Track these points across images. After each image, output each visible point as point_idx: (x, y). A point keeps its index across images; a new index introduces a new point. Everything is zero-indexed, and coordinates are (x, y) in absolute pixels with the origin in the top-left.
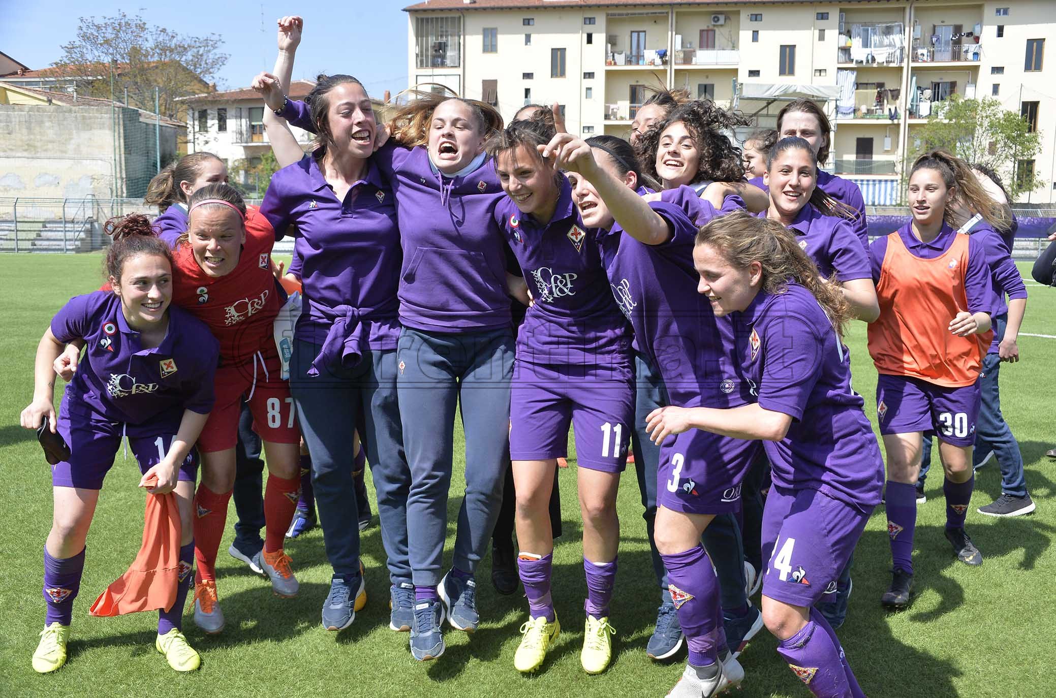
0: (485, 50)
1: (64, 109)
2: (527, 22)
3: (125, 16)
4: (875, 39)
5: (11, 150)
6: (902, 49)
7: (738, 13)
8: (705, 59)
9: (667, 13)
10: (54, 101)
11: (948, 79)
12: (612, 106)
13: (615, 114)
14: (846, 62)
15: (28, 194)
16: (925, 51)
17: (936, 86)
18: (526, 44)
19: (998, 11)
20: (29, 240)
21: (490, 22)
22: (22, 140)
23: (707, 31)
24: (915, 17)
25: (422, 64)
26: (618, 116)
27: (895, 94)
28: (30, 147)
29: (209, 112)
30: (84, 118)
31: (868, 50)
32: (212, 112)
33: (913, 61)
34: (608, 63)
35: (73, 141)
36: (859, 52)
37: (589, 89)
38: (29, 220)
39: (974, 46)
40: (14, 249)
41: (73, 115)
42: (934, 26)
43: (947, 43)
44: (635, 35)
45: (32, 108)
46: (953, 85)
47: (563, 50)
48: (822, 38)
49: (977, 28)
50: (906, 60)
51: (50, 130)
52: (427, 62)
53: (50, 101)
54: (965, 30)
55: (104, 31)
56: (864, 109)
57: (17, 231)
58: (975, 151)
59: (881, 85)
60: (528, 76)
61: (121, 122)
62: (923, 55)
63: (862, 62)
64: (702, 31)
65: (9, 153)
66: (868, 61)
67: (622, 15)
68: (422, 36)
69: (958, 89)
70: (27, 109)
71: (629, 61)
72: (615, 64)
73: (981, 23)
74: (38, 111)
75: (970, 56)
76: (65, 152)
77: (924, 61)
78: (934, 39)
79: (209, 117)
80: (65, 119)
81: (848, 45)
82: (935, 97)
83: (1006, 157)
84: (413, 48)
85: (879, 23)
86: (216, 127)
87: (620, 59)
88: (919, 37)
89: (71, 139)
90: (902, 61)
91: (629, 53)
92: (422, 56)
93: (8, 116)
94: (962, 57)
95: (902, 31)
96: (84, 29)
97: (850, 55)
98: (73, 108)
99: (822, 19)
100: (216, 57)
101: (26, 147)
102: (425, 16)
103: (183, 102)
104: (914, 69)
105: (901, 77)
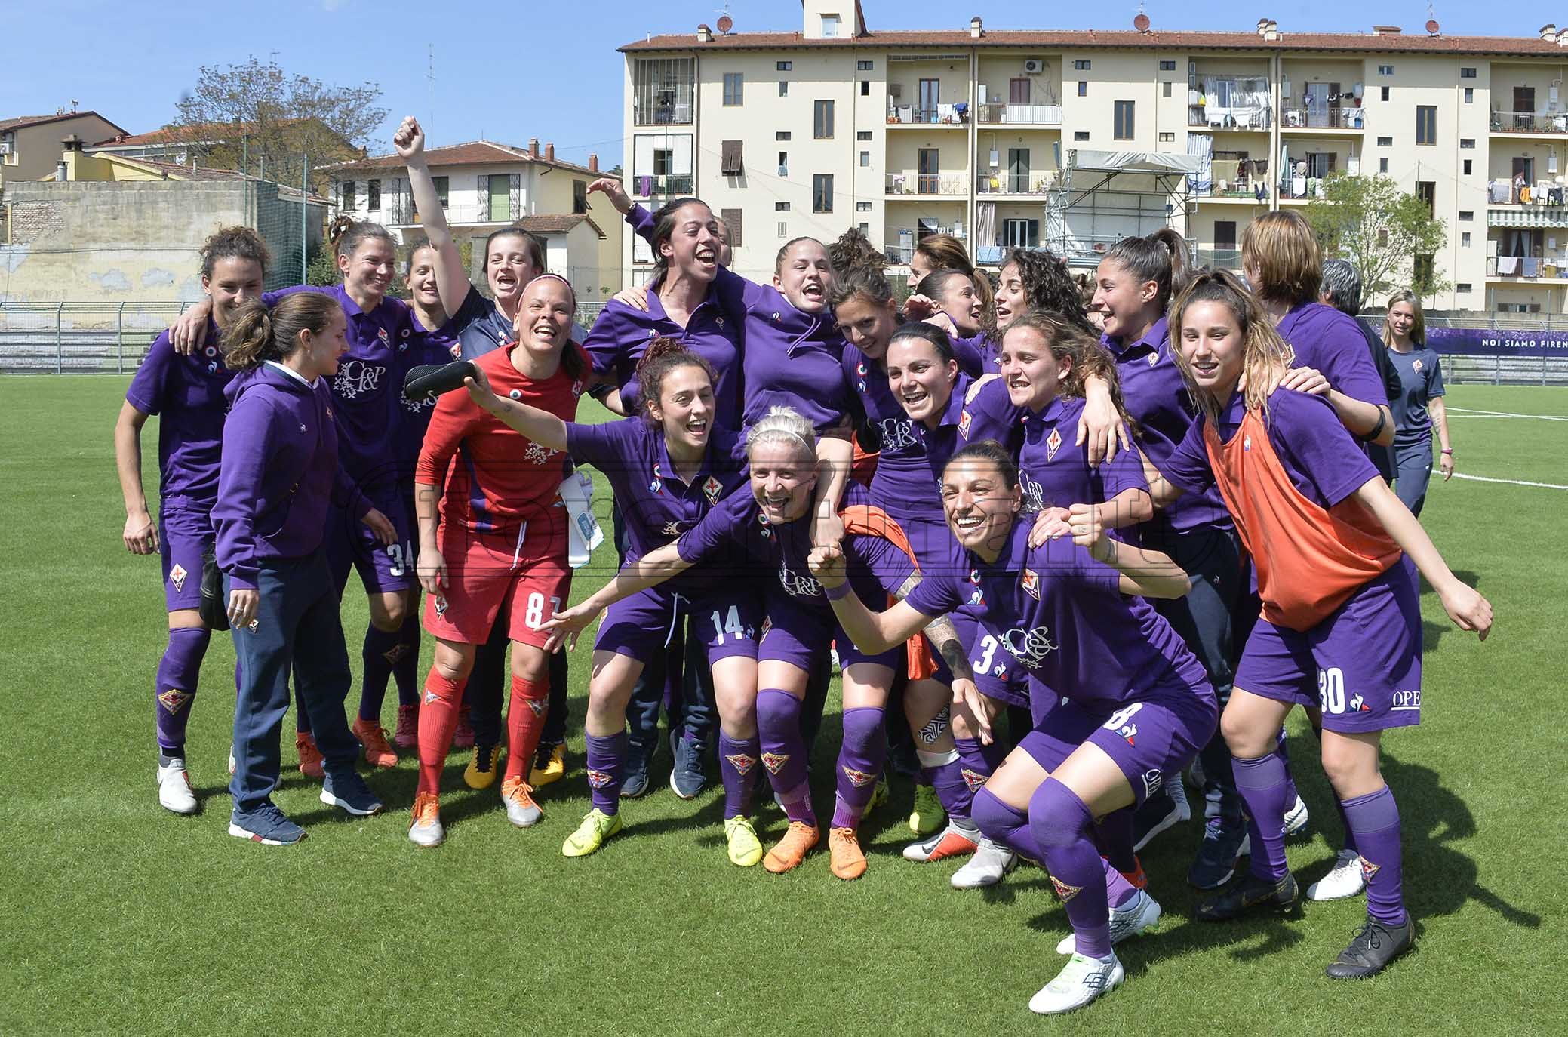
0: (727, 101)
1: (184, 185)
2: (782, 66)
3: (256, 63)
4: (1234, 96)
5: (115, 239)
6: (1269, 110)
7: (1060, 58)
8: (1017, 116)
9: (968, 57)
10: (169, 175)
11: (1327, 150)
12: (896, 176)
13: (899, 187)
14: (1199, 125)
15: (133, 297)
16: (1296, 114)
17: (1312, 158)
18: (781, 95)
19: (1381, 69)
20: (134, 357)
21: (734, 65)
22: (129, 226)
23: (1020, 80)
24: (1283, 70)
25: (641, 119)
26: (904, 190)
27: (1262, 166)
28: (139, 235)
29: (357, 184)
30: (208, 195)
31: (1225, 111)
32: (362, 184)
33: (1282, 126)
34: (889, 121)
35: (192, 227)
36: (1215, 113)
37: (865, 154)
38: (133, 331)
39: (1356, 110)
40: (117, 370)
41: (195, 192)
42: (1307, 84)
43: (1322, 105)
44: (925, 84)
45: (143, 186)
46: (1332, 157)
47: (830, 103)
48: (1167, 93)
49: (1358, 89)
50: (1273, 124)
51: (165, 214)
52: (649, 118)
53: (165, 175)
54: (1344, 91)
55: (230, 83)
56: (1223, 184)
57: (122, 345)
58: (1368, 242)
59: (1243, 155)
60: (784, 136)
61: (255, 202)
62: (1294, 118)
63: (1219, 125)
64: (1012, 81)
65: (115, 244)
66: (1226, 124)
67: (909, 58)
68: (643, 84)
69: (1338, 164)
70: (138, 187)
71: (917, 119)
72: (899, 121)
73: (1362, 83)
74: (152, 189)
75: (1351, 122)
76: (183, 241)
77: (1296, 127)
78: (1307, 100)
79: (357, 191)
80: (184, 197)
81: (1201, 102)
82: (1311, 173)
83: (1406, 251)
84: (630, 100)
85: (1238, 77)
86: (366, 205)
87: (906, 115)
88: (1288, 96)
89: (191, 223)
90: (1269, 125)
91: (917, 107)
92: (642, 109)
93: (114, 196)
94: (1342, 124)
95: (1267, 88)
96: (206, 82)
97: (1203, 115)
98: (195, 183)
99: (1167, 69)
100: (372, 113)
101: (134, 236)
102: (647, 58)
103: (326, 172)
104: (1285, 137)
105: (1269, 146)
